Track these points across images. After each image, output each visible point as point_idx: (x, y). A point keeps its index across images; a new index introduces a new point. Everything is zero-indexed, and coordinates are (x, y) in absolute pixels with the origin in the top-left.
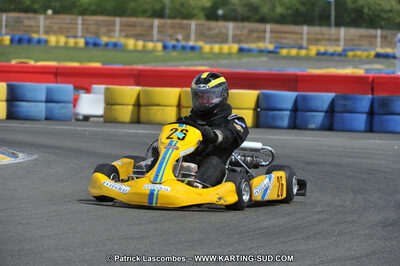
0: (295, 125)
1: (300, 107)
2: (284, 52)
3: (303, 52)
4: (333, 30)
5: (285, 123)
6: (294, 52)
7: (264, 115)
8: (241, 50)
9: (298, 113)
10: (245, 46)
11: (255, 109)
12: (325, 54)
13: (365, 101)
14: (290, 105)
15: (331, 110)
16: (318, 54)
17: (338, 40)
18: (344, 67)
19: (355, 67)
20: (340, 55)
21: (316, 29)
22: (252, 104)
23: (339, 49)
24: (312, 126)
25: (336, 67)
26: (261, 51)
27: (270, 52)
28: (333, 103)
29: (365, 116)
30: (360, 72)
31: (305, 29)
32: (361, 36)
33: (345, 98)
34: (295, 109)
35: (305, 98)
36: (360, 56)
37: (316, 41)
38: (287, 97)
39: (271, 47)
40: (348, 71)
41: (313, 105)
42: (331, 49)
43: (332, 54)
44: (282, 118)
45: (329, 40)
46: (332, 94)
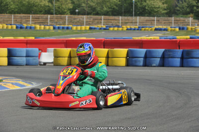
0: (146, 65)
1: (148, 56)
2: (111, 29)
3: (120, 29)
5: (141, 64)
6: (116, 29)
7: (130, 61)
8: (90, 28)
9: (147, 59)
10: (91, 26)
11: (126, 58)
12: (131, 29)
13: (179, 52)
14: (143, 55)
15: (163, 57)
16: (127, 29)
17: (136, 22)
21: (125, 18)
23: (137, 27)
24: (154, 65)
26: (100, 29)
27: (104, 29)
28: (164, 53)
29: (179, 59)
31: (120, 18)
32: (147, 20)
33: (169, 51)
34: (146, 57)
35: (150, 51)
36: (148, 30)
38: (142, 51)
39: (104, 27)
41: (154, 55)
42: (133, 27)
43: (134, 29)
44: (139, 61)
45: (132, 22)
46: (163, 50)
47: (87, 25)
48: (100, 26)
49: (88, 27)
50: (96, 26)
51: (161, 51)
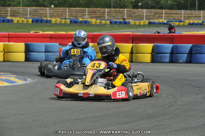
0: (173, 61)
1: (174, 52)
3: (182, 23)
4: (197, 12)
5: (168, 60)
6: (177, 23)
7: (156, 57)
8: (150, 23)
9: (174, 55)
10: (152, 21)
11: (152, 53)
12: (193, 24)
14: (169, 51)
15: (191, 53)
16: (189, 24)
17: (200, 17)
18: (202, 30)
20: (200, 24)
22: (150, 51)
23: (201, 22)
24: (181, 61)
25: (197, 31)
26: (161, 23)
27: (165, 24)
28: (191, 48)
31: (183, 11)
33: (197, 47)
34: (172, 53)
35: (176, 47)
38: (168, 47)
39: (165, 21)
40: (203, 33)
41: (181, 50)
42: (196, 22)
44: (165, 57)
45: (195, 17)
46: (191, 45)
47: (146, 19)
48: (161, 21)
49: (147, 21)
50: (156, 21)
51: (188, 46)
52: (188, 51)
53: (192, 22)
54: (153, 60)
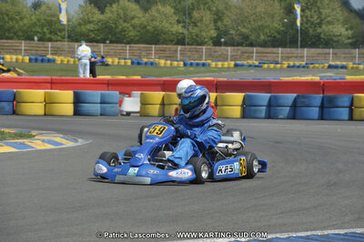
0: (270, 116)
1: (273, 103)
2: (266, 66)
3: (279, 66)
4: (299, 50)
5: (263, 115)
6: (272, 66)
7: (248, 110)
8: (236, 65)
9: (272, 108)
10: (239, 62)
11: (242, 106)
12: (293, 66)
13: (317, 98)
14: (266, 103)
15: (295, 105)
16: (289, 67)
17: (303, 57)
18: (307, 75)
19: (313, 76)
20: (304, 67)
21: (288, 50)
22: (240, 102)
23: (304, 63)
24: (281, 116)
25: (300, 76)
26: (250, 66)
27: (256, 66)
28: (295, 99)
29: (318, 109)
30: (317, 79)
31: (280, 49)
32: (319, 54)
33: (304, 97)
34: (270, 105)
35: (276, 97)
36: (318, 68)
37: (288, 58)
38: (264, 97)
39: (257, 63)
40: (309, 78)
41: (281, 102)
42: (297, 63)
43: (298, 67)
44: (260, 111)
45: (296, 57)
46: (295, 95)
47: (231, 60)
48: (250, 62)
49: (233, 63)
50: (245, 63)
52: (290, 102)
53: (292, 64)
54: (245, 115)
